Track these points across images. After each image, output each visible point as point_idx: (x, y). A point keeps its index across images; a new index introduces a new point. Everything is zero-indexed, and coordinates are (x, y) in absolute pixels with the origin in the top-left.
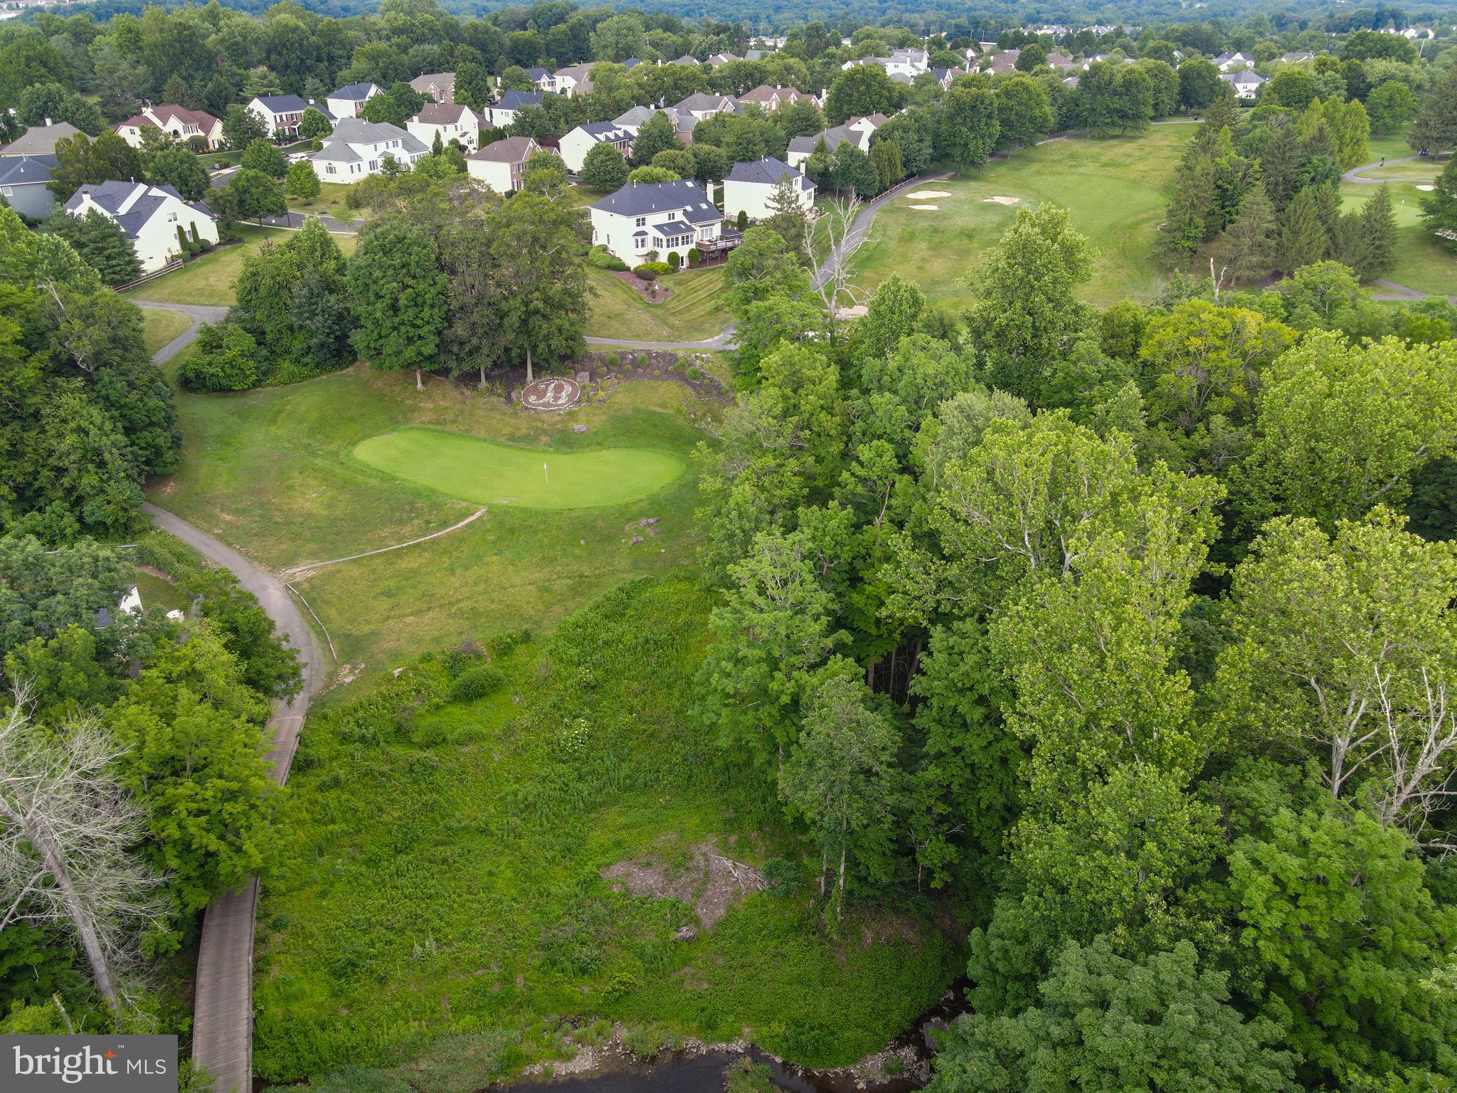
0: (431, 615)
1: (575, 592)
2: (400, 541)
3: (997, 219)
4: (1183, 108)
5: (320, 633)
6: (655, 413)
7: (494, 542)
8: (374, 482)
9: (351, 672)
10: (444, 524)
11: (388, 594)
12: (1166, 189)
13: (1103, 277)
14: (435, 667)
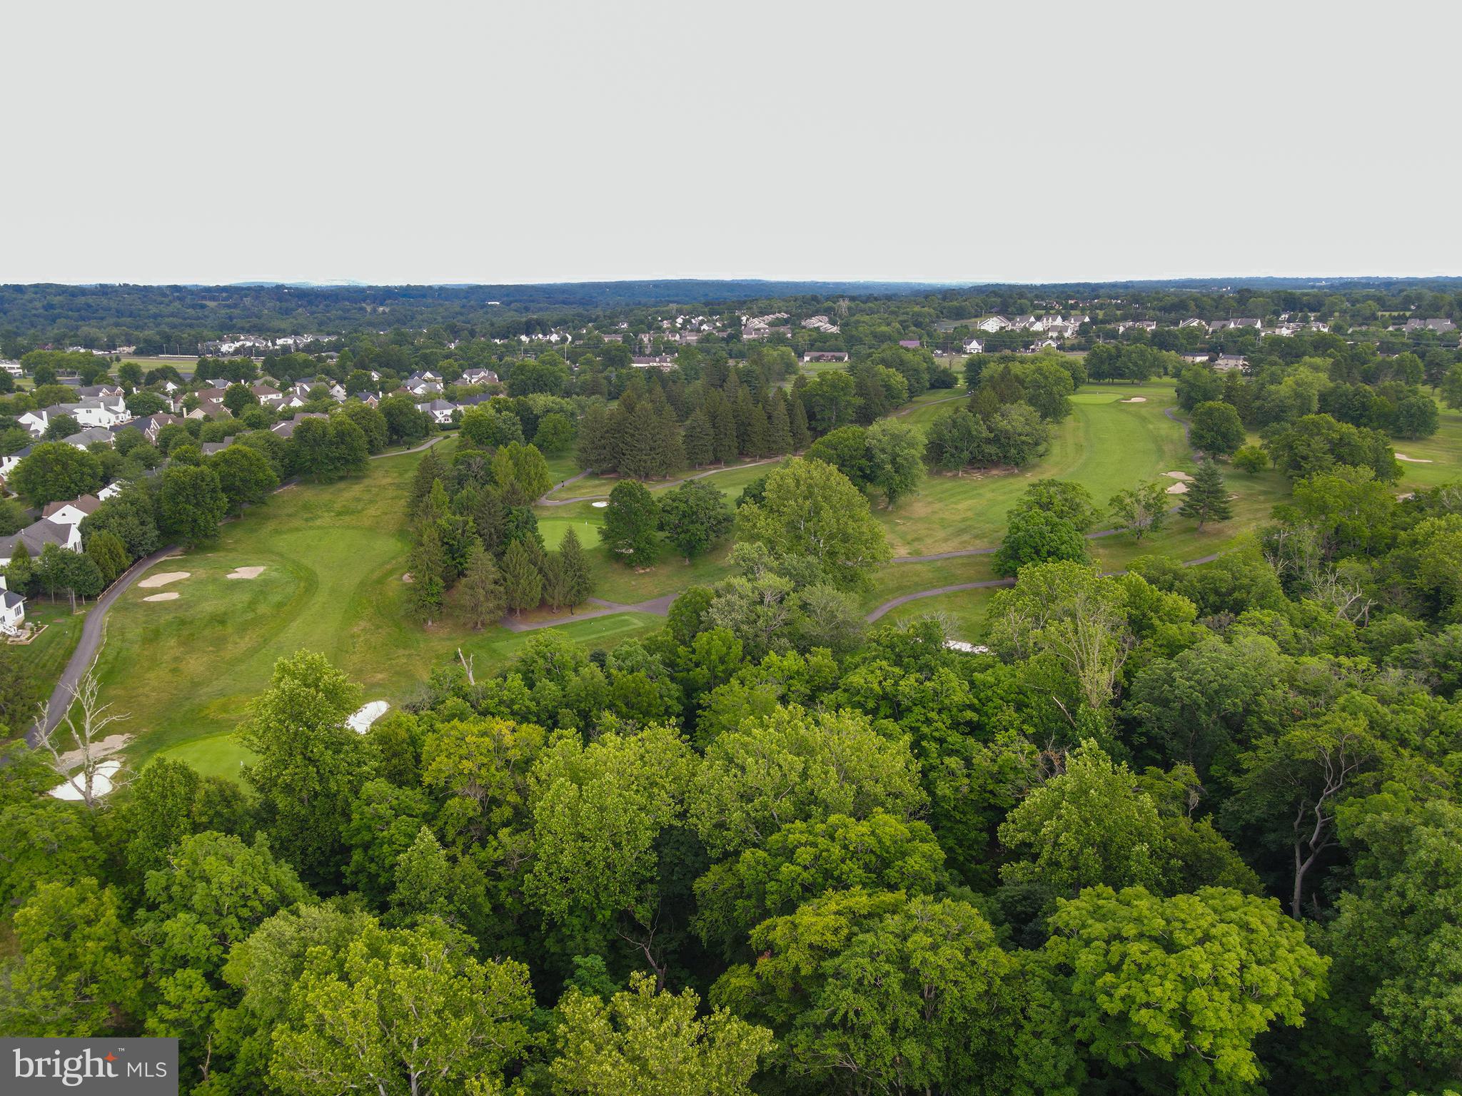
3: (246, 597)
4: (395, 437)
12: (401, 534)
13: (367, 641)
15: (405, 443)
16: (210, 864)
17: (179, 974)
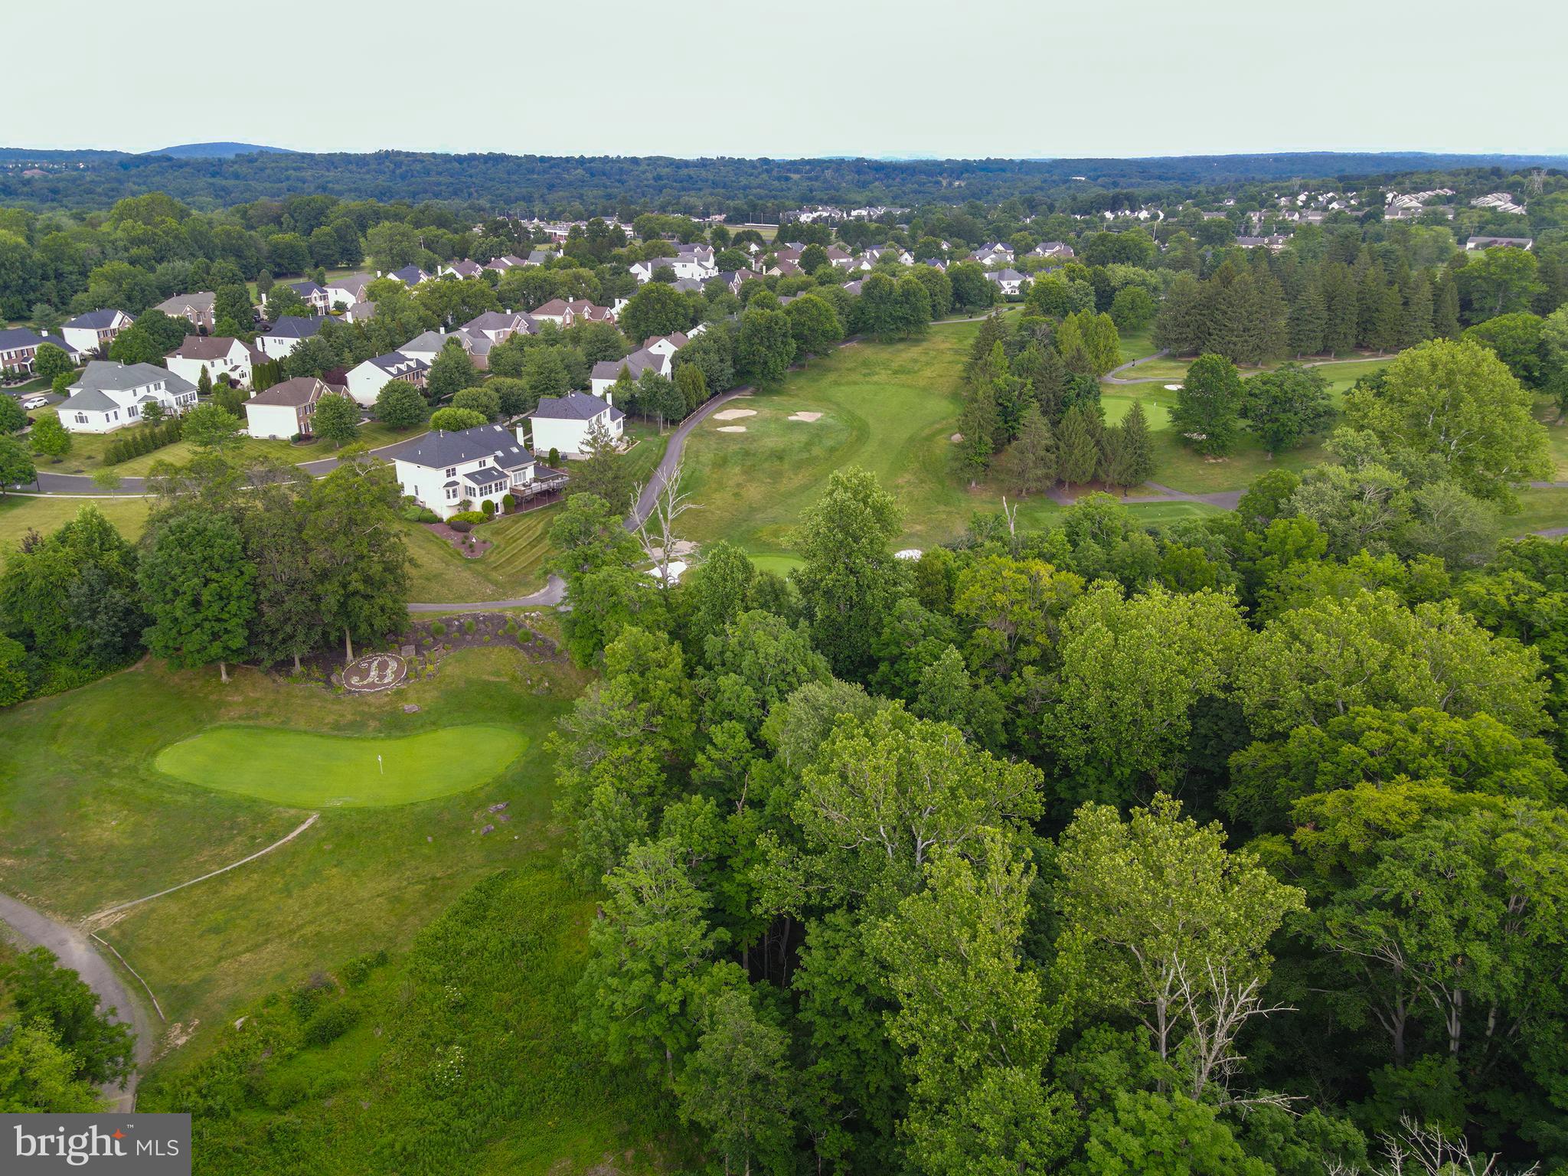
0: (270, 948)
1: (429, 898)
2: (222, 864)
3: (804, 438)
4: (958, 305)
5: (140, 989)
6: (488, 683)
7: (332, 852)
8: (185, 798)
9: (184, 1031)
10: (273, 838)
11: (216, 930)
12: (955, 396)
13: (909, 493)
14: (282, 1009)
15: (968, 312)
16: (759, 637)
17: (726, 724)
